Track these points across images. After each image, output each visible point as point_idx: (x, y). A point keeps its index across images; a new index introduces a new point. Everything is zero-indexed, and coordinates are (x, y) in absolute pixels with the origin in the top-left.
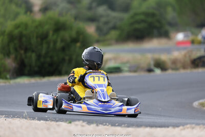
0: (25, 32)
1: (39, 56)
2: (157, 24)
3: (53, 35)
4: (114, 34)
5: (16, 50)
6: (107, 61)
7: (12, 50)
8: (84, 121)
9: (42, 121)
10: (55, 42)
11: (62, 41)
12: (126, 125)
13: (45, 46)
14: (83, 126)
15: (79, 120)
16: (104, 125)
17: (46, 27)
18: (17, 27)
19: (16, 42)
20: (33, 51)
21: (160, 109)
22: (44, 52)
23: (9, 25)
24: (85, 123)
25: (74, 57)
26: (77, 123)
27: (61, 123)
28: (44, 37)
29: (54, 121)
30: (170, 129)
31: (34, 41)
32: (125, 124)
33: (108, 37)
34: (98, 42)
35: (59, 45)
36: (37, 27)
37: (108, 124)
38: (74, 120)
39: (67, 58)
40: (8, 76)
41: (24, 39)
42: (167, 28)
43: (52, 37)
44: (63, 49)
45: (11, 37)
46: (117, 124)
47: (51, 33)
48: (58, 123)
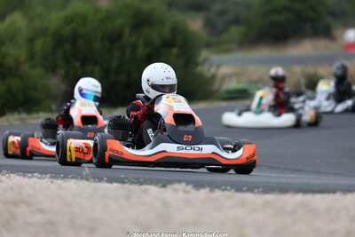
0: (81, 31)
1: (106, 72)
2: (311, 14)
3: (131, 34)
4: (235, 32)
5: (67, 61)
6: (224, 78)
7: (60, 62)
8: (188, 183)
9: (115, 184)
10: (134, 47)
11: (147, 44)
12: (261, 189)
13: (117, 54)
14: (186, 192)
15: (180, 182)
16: (223, 190)
17: (119, 21)
18: (69, 21)
19: (67, 47)
20: (96, 63)
21: (318, 161)
22: (115, 64)
23: (55, 19)
24: (191, 186)
26: (176, 186)
27: (148, 187)
28: (115, 38)
29: (136, 183)
30: (338, 196)
31: (97, 45)
32: (259, 188)
33: (225, 37)
34: (208, 45)
35: (142, 51)
36: (102, 21)
37: (229, 188)
38: (172, 182)
40: (54, 107)
41: (80, 42)
42: (328, 20)
43: (128, 37)
45: (59, 40)
46: (245, 188)
47: (127, 32)
48: (143, 187)
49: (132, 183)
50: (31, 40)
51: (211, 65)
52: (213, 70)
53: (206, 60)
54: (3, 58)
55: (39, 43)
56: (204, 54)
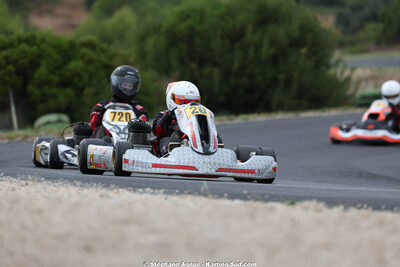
0: (198, 28)
1: (227, 74)
3: (254, 32)
4: (372, 29)
5: (182, 61)
6: (359, 82)
7: (174, 63)
9: (236, 202)
10: (258, 47)
11: (272, 43)
13: (238, 53)
14: (318, 210)
16: (359, 208)
17: (241, 17)
18: (185, 16)
19: (182, 46)
20: (215, 65)
22: (236, 65)
23: (169, 15)
24: (323, 204)
25: (296, 75)
27: (274, 204)
28: (236, 37)
31: (217, 44)
33: (361, 35)
34: (341, 45)
35: (266, 51)
36: (222, 17)
37: (366, 206)
39: (282, 77)
41: (197, 41)
43: (251, 36)
44: (274, 60)
45: (173, 38)
46: (384, 206)
47: (250, 29)
49: (256, 200)
50: (142, 38)
51: (345, 67)
52: (347, 73)
53: (339, 61)
54: (110, 58)
55: (151, 42)
56: (337, 55)
